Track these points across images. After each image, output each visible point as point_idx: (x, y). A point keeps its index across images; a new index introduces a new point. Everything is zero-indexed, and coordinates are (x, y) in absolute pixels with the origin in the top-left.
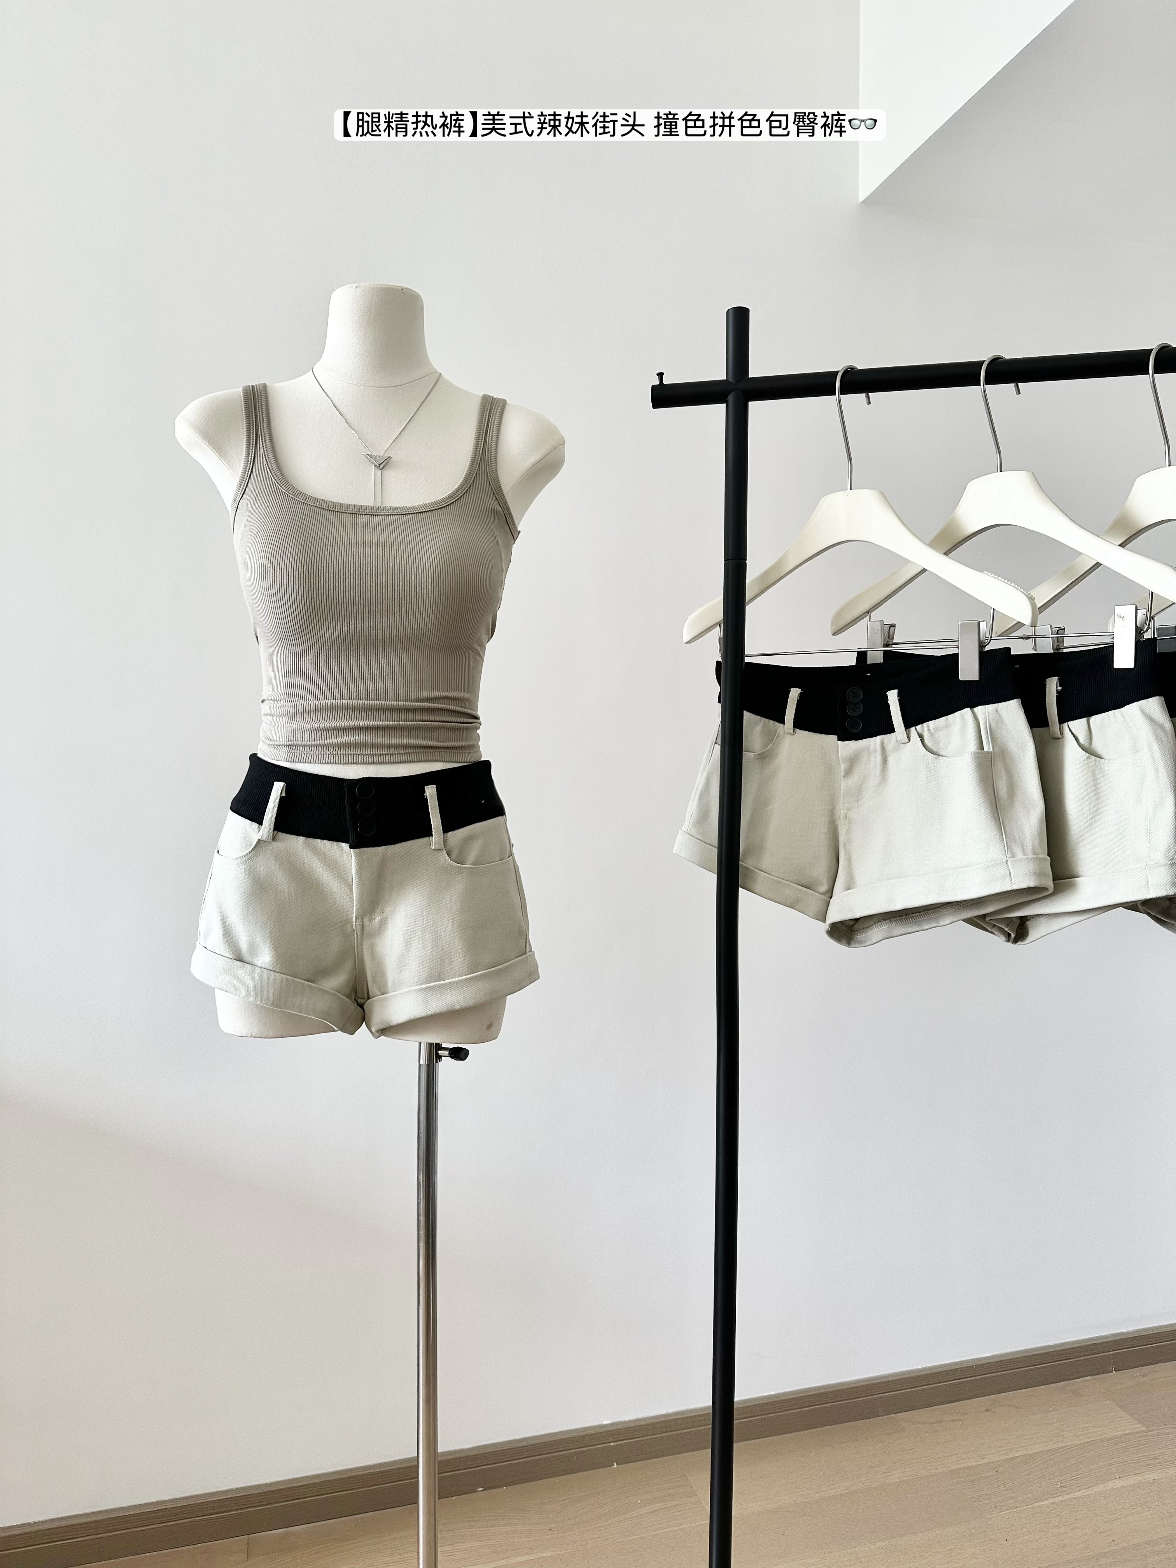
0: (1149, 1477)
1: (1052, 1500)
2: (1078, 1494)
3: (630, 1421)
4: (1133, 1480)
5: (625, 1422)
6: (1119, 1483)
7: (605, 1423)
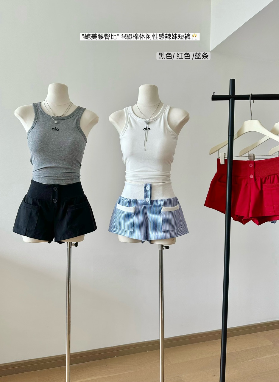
0: (275, 355)
1: (252, 360)
2: (258, 359)
3: (151, 341)
4: (271, 356)
5: (150, 341)
6: (268, 356)
7: (145, 341)
